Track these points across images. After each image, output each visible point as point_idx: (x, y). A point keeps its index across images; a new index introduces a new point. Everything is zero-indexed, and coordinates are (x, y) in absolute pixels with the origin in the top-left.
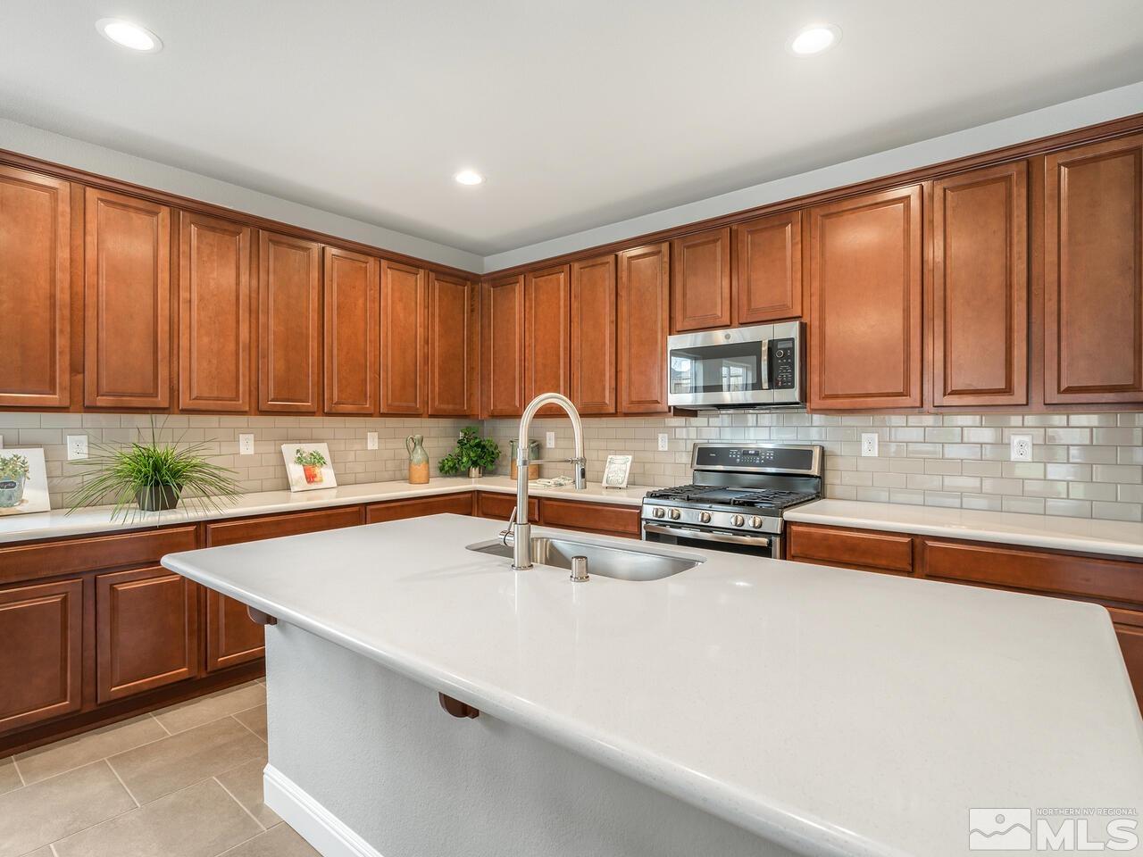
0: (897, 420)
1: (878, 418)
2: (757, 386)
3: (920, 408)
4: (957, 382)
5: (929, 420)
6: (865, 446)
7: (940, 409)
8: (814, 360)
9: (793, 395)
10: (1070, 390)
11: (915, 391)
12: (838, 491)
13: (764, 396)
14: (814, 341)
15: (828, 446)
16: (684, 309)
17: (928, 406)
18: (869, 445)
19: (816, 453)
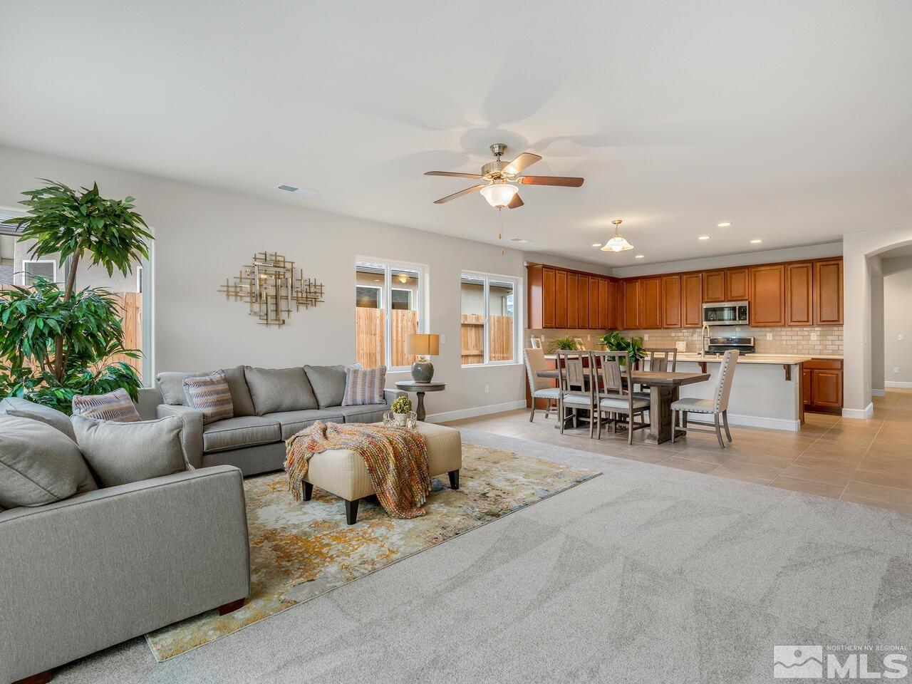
0: (779, 329)
1: (773, 329)
2: (735, 319)
3: (784, 326)
4: (794, 319)
5: (787, 329)
6: (768, 337)
7: (790, 326)
8: (753, 312)
9: (747, 322)
10: (823, 321)
11: (783, 321)
12: (759, 350)
13: (736, 322)
14: (753, 307)
15: (756, 338)
16: (708, 296)
17: (786, 325)
18: (769, 337)
19: (752, 339)
